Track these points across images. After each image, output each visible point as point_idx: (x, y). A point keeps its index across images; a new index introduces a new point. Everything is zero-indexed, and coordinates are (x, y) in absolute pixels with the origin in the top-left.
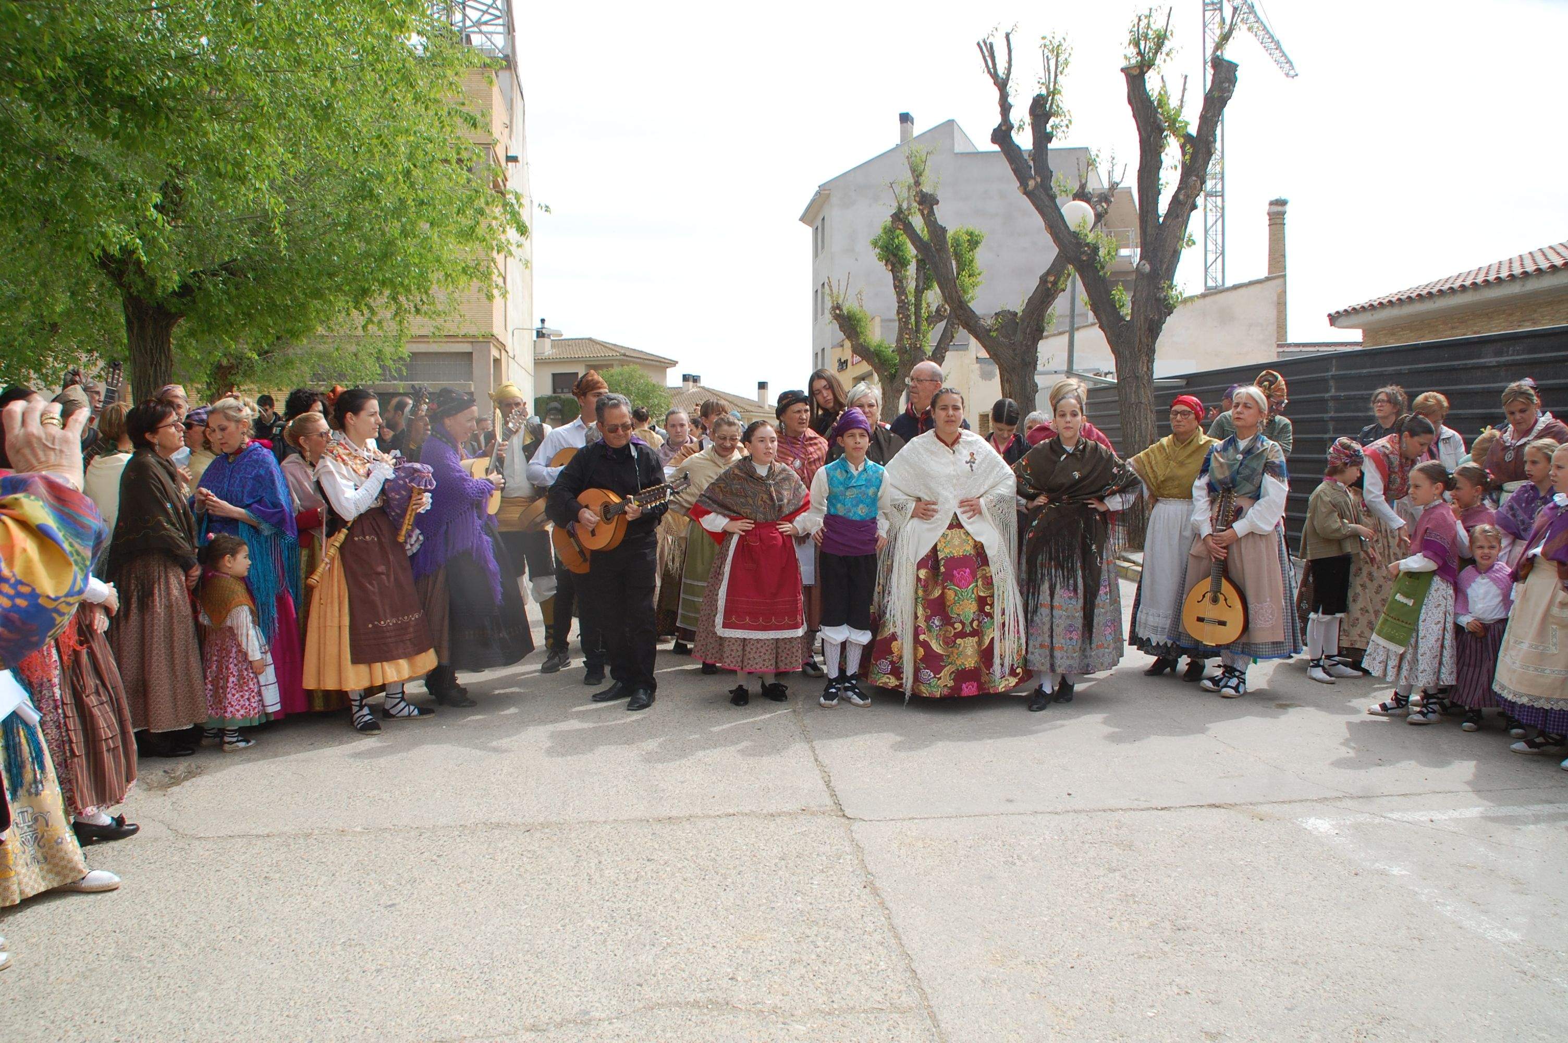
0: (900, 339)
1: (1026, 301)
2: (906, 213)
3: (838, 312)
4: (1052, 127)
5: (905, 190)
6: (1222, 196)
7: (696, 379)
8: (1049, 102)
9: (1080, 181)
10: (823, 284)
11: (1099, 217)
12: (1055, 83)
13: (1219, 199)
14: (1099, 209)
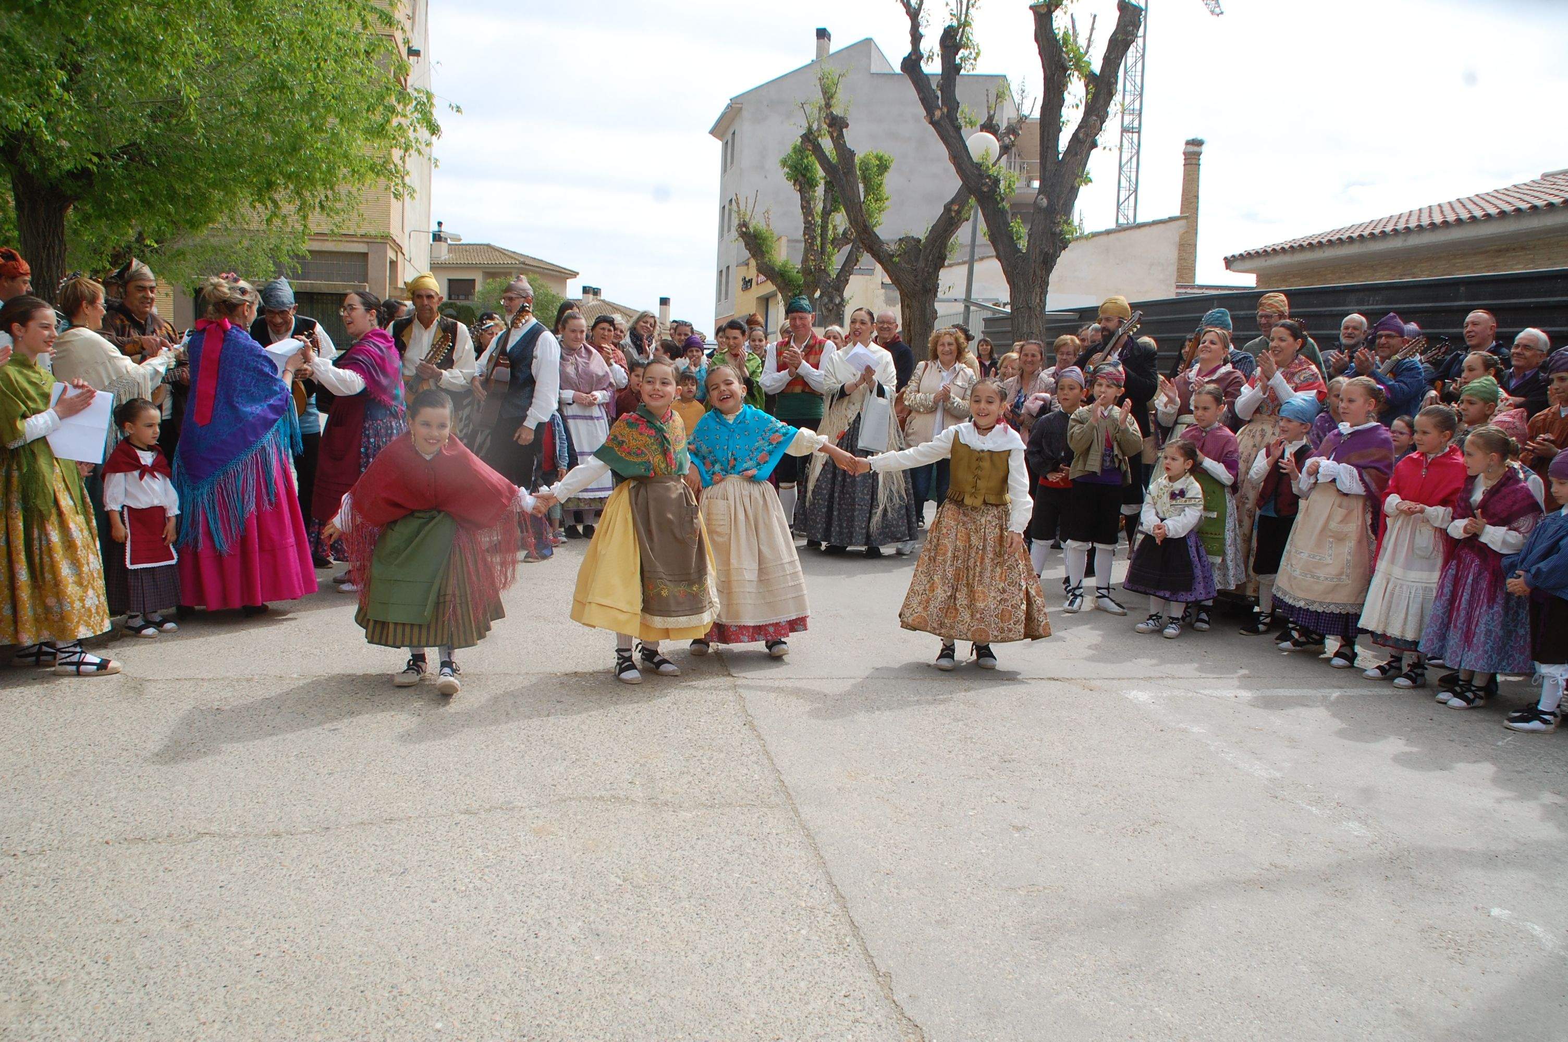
0: (805, 260)
1: (930, 229)
2: (816, 134)
3: (744, 229)
4: (961, 58)
5: (816, 111)
6: (1139, 132)
7: (596, 292)
8: (959, 35)
9: (989, 113)
10: (731, 200)
11: (1005, 149)
12: (966, 15)
13: (1136, 135)
14: (1007, 141)
